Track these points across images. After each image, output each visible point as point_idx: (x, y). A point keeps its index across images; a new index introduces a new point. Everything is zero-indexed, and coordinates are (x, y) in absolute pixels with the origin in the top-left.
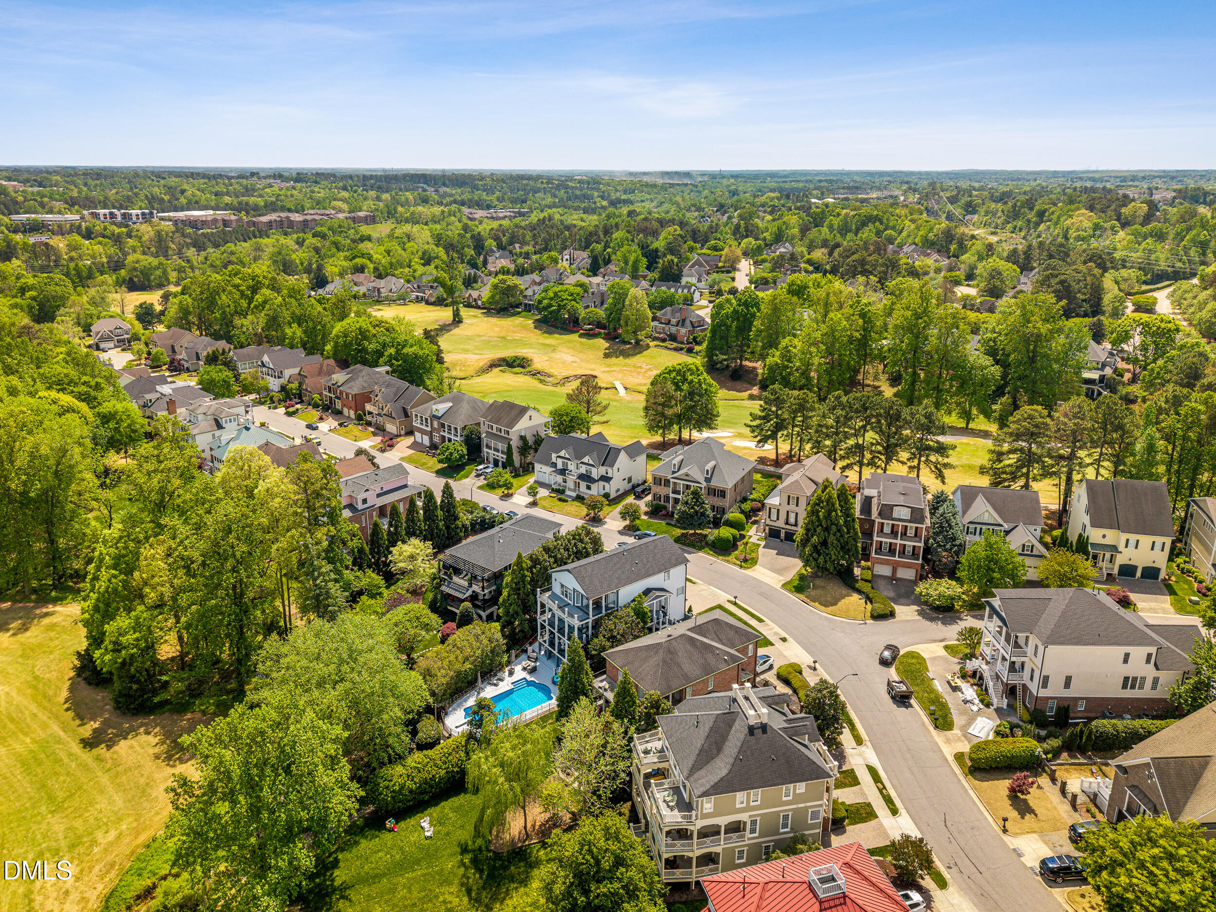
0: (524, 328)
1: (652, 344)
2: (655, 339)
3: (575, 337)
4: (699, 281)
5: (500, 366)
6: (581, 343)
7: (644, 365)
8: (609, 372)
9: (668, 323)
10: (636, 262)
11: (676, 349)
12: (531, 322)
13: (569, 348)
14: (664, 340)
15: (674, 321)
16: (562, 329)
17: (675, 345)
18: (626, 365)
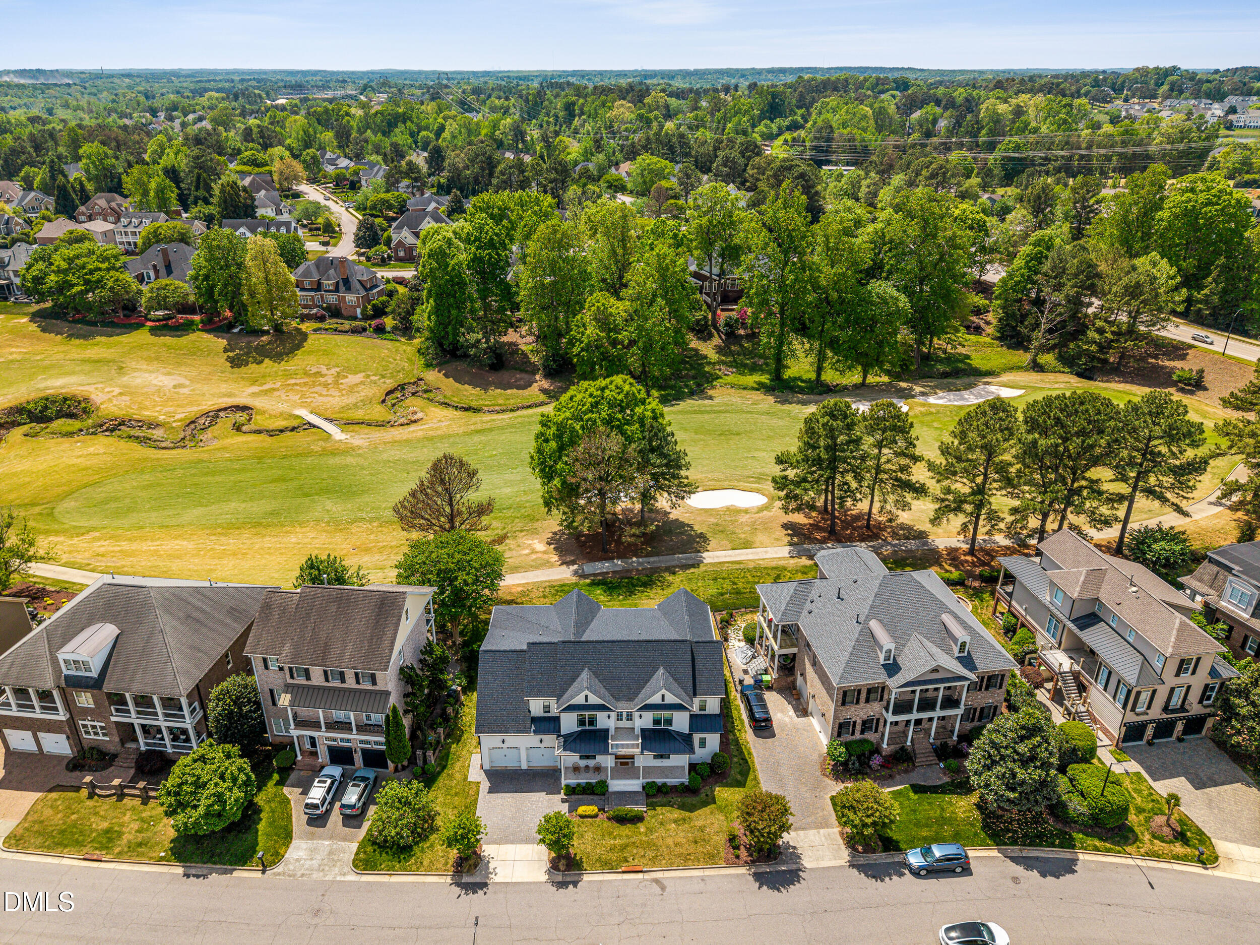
0: (19, 334)
1: (306, 327)
2: (304, 318)
3: (142, 336)
4: (279, 212)
5: (15, 424)
6: (169, 348)
7: (324, 370)
8: (266, 392)
9: (318, 287)
10: (160, 191)
11: (355, 331)
12: (25, 320)
13: (149, 360)
14: (322, 319)
15: (328, 284)
16: (105, 324)
17: (347, 325)
18: (288, 375)
